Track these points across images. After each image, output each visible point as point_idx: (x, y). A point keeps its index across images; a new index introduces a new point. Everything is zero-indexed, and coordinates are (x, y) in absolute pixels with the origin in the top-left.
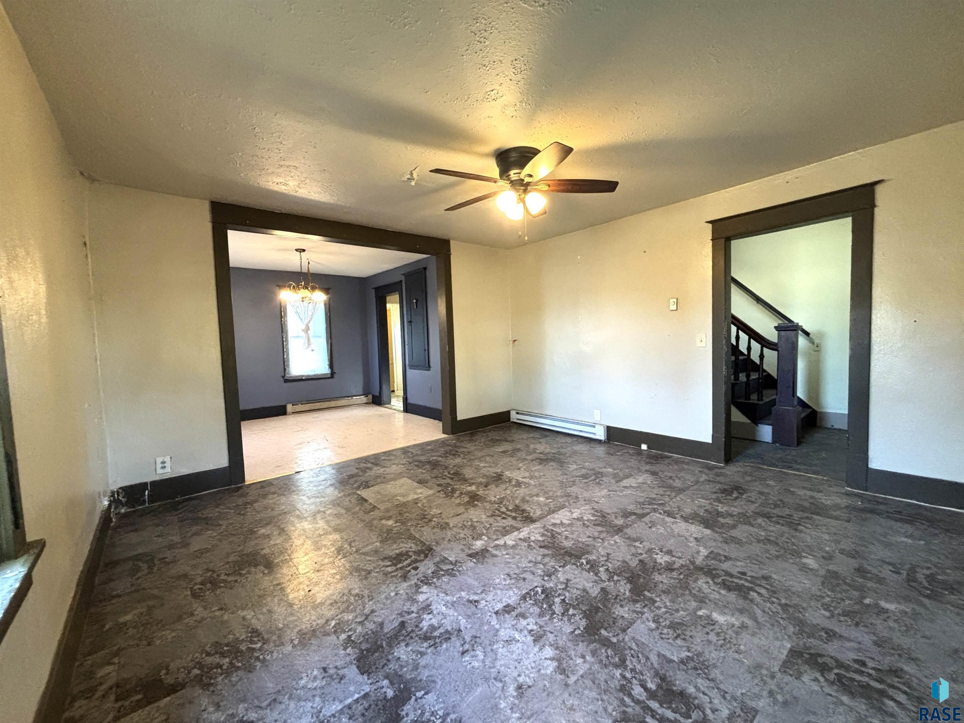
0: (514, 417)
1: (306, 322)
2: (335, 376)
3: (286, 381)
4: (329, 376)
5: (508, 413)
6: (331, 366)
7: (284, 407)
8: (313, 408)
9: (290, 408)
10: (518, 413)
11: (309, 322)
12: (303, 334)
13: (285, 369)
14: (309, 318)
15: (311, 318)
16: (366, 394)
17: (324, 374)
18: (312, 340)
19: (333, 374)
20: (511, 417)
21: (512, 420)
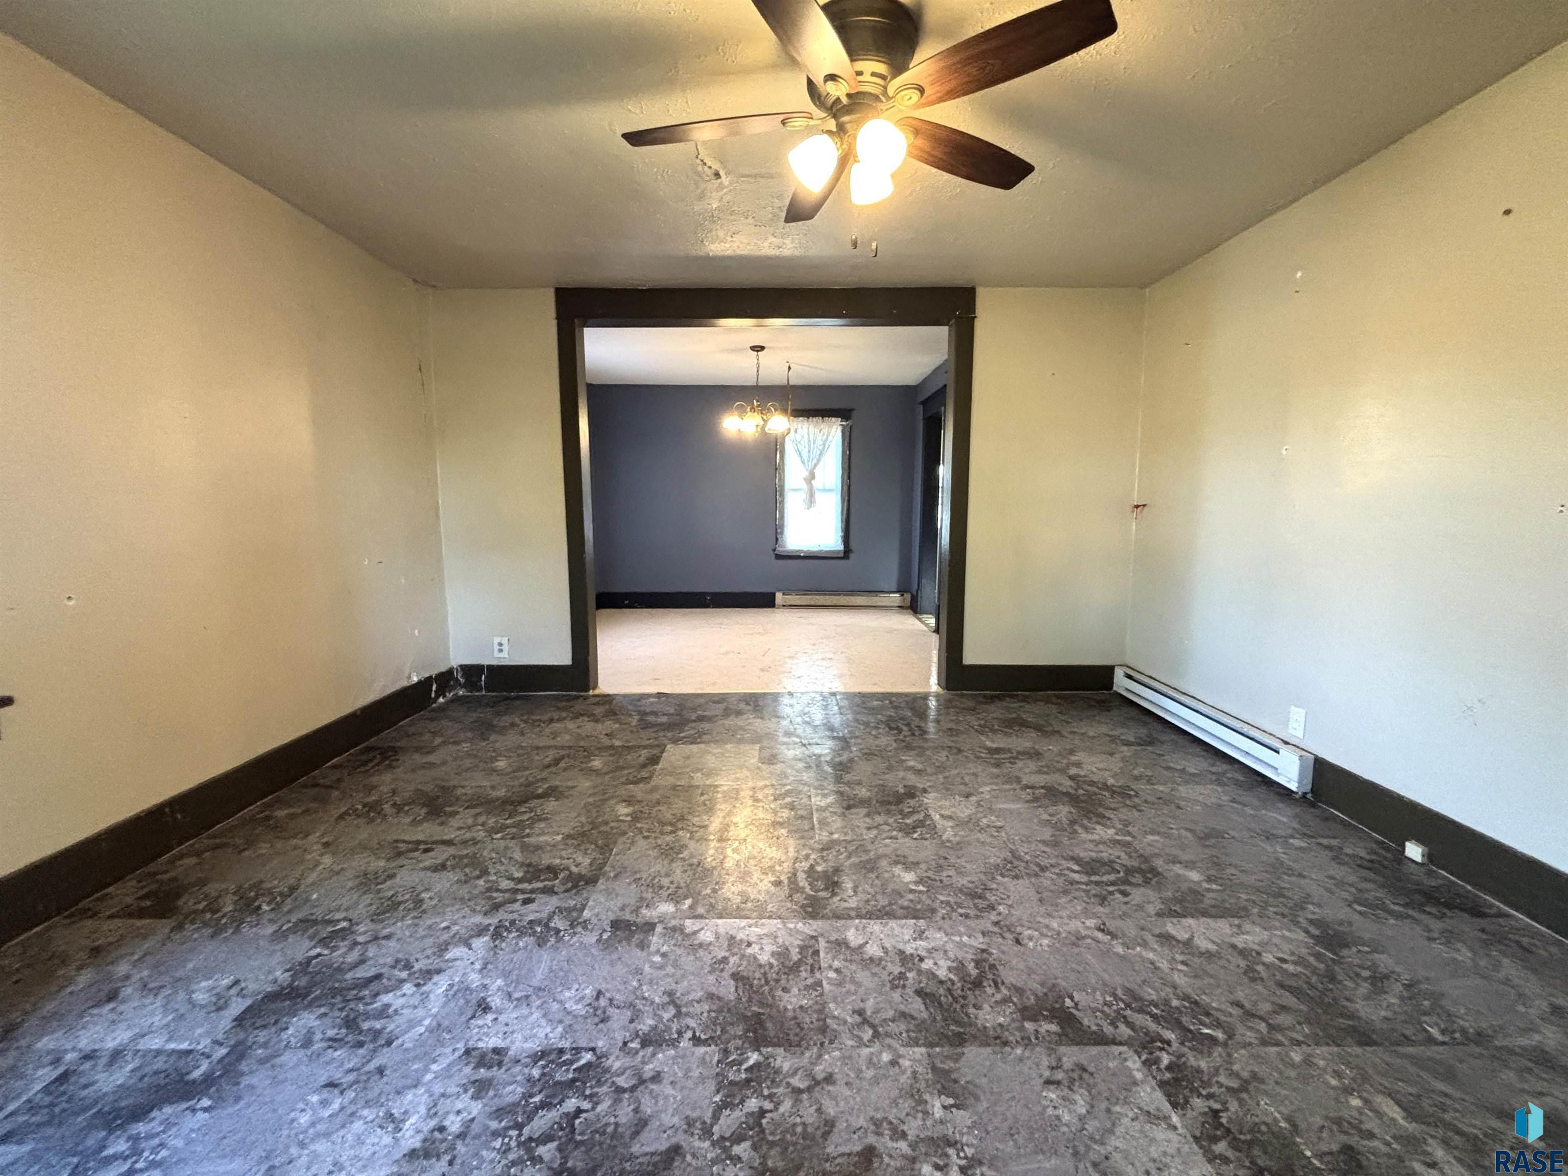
0: (1120, 682)
1: (811, 465)
2: (852, 556)
3: (779, 557)
4: (842, 555)
5: (1109, 671)
6: (846, 539)
7: (773, 595)
8: (813, 603)
9: (779, 597)
10: (1130, 677)
11: (816, 465)
12: (805, 486)
13: (777, 539)
14: (815, 461)
15: (819, 461)
16: (901, 591)
17: (834, 552)
18: (818, 496)
19: (847, 552)
20: (1115, 680)
21: (1115, 688)
